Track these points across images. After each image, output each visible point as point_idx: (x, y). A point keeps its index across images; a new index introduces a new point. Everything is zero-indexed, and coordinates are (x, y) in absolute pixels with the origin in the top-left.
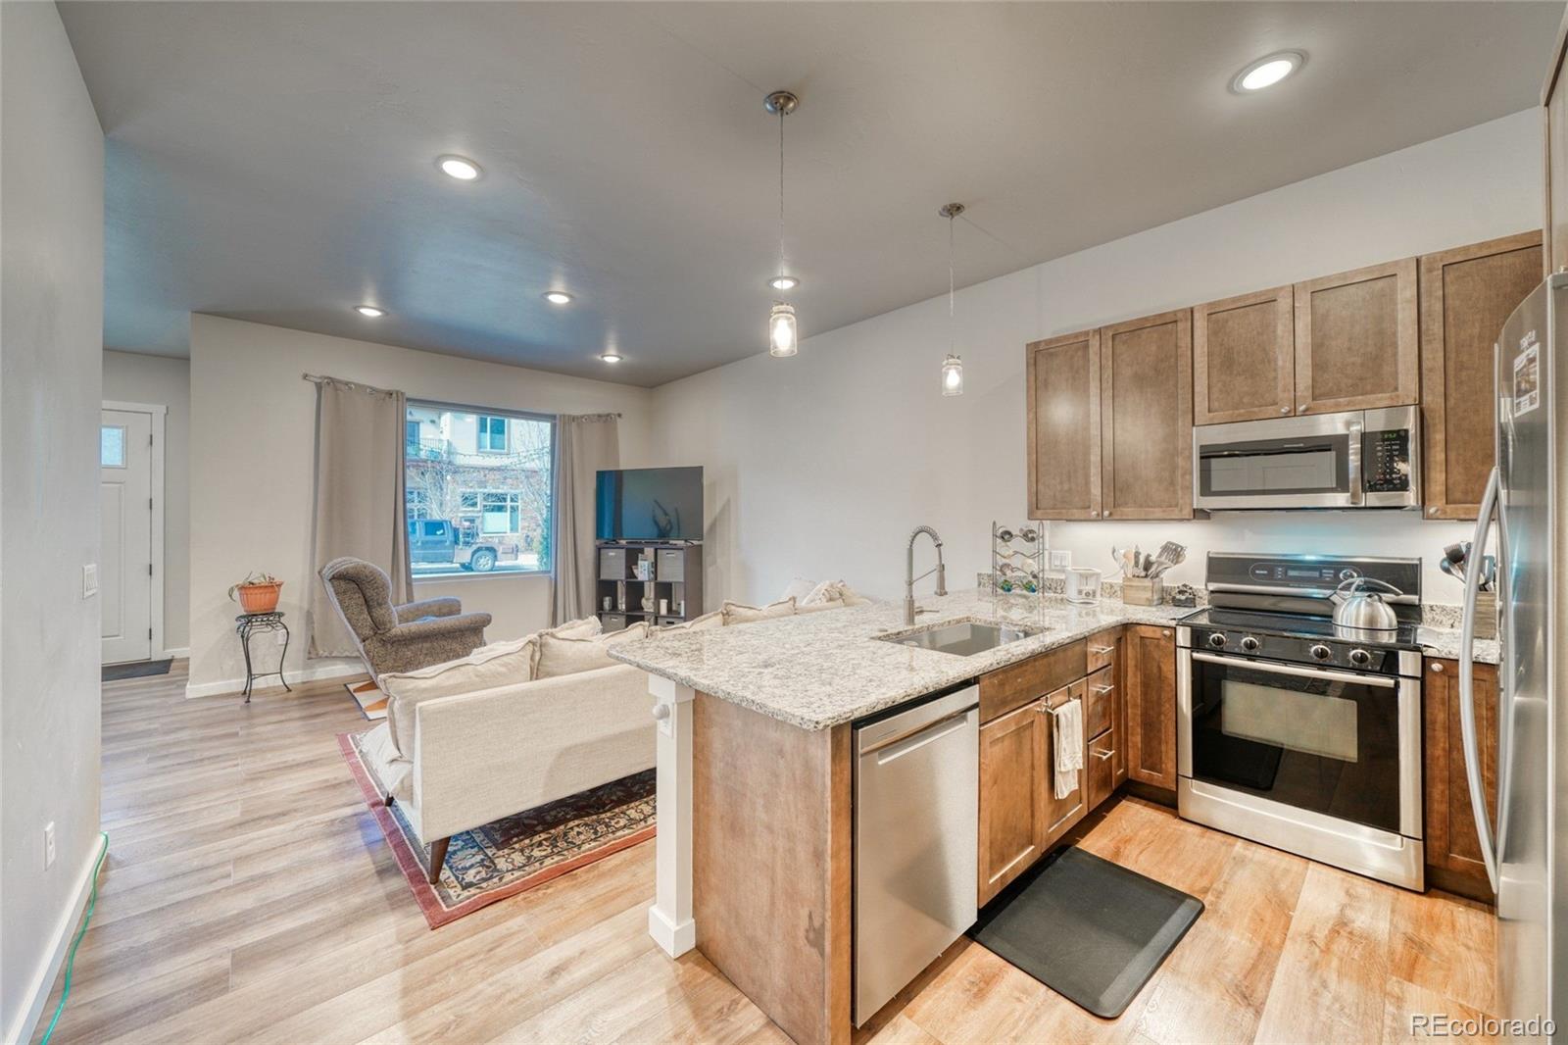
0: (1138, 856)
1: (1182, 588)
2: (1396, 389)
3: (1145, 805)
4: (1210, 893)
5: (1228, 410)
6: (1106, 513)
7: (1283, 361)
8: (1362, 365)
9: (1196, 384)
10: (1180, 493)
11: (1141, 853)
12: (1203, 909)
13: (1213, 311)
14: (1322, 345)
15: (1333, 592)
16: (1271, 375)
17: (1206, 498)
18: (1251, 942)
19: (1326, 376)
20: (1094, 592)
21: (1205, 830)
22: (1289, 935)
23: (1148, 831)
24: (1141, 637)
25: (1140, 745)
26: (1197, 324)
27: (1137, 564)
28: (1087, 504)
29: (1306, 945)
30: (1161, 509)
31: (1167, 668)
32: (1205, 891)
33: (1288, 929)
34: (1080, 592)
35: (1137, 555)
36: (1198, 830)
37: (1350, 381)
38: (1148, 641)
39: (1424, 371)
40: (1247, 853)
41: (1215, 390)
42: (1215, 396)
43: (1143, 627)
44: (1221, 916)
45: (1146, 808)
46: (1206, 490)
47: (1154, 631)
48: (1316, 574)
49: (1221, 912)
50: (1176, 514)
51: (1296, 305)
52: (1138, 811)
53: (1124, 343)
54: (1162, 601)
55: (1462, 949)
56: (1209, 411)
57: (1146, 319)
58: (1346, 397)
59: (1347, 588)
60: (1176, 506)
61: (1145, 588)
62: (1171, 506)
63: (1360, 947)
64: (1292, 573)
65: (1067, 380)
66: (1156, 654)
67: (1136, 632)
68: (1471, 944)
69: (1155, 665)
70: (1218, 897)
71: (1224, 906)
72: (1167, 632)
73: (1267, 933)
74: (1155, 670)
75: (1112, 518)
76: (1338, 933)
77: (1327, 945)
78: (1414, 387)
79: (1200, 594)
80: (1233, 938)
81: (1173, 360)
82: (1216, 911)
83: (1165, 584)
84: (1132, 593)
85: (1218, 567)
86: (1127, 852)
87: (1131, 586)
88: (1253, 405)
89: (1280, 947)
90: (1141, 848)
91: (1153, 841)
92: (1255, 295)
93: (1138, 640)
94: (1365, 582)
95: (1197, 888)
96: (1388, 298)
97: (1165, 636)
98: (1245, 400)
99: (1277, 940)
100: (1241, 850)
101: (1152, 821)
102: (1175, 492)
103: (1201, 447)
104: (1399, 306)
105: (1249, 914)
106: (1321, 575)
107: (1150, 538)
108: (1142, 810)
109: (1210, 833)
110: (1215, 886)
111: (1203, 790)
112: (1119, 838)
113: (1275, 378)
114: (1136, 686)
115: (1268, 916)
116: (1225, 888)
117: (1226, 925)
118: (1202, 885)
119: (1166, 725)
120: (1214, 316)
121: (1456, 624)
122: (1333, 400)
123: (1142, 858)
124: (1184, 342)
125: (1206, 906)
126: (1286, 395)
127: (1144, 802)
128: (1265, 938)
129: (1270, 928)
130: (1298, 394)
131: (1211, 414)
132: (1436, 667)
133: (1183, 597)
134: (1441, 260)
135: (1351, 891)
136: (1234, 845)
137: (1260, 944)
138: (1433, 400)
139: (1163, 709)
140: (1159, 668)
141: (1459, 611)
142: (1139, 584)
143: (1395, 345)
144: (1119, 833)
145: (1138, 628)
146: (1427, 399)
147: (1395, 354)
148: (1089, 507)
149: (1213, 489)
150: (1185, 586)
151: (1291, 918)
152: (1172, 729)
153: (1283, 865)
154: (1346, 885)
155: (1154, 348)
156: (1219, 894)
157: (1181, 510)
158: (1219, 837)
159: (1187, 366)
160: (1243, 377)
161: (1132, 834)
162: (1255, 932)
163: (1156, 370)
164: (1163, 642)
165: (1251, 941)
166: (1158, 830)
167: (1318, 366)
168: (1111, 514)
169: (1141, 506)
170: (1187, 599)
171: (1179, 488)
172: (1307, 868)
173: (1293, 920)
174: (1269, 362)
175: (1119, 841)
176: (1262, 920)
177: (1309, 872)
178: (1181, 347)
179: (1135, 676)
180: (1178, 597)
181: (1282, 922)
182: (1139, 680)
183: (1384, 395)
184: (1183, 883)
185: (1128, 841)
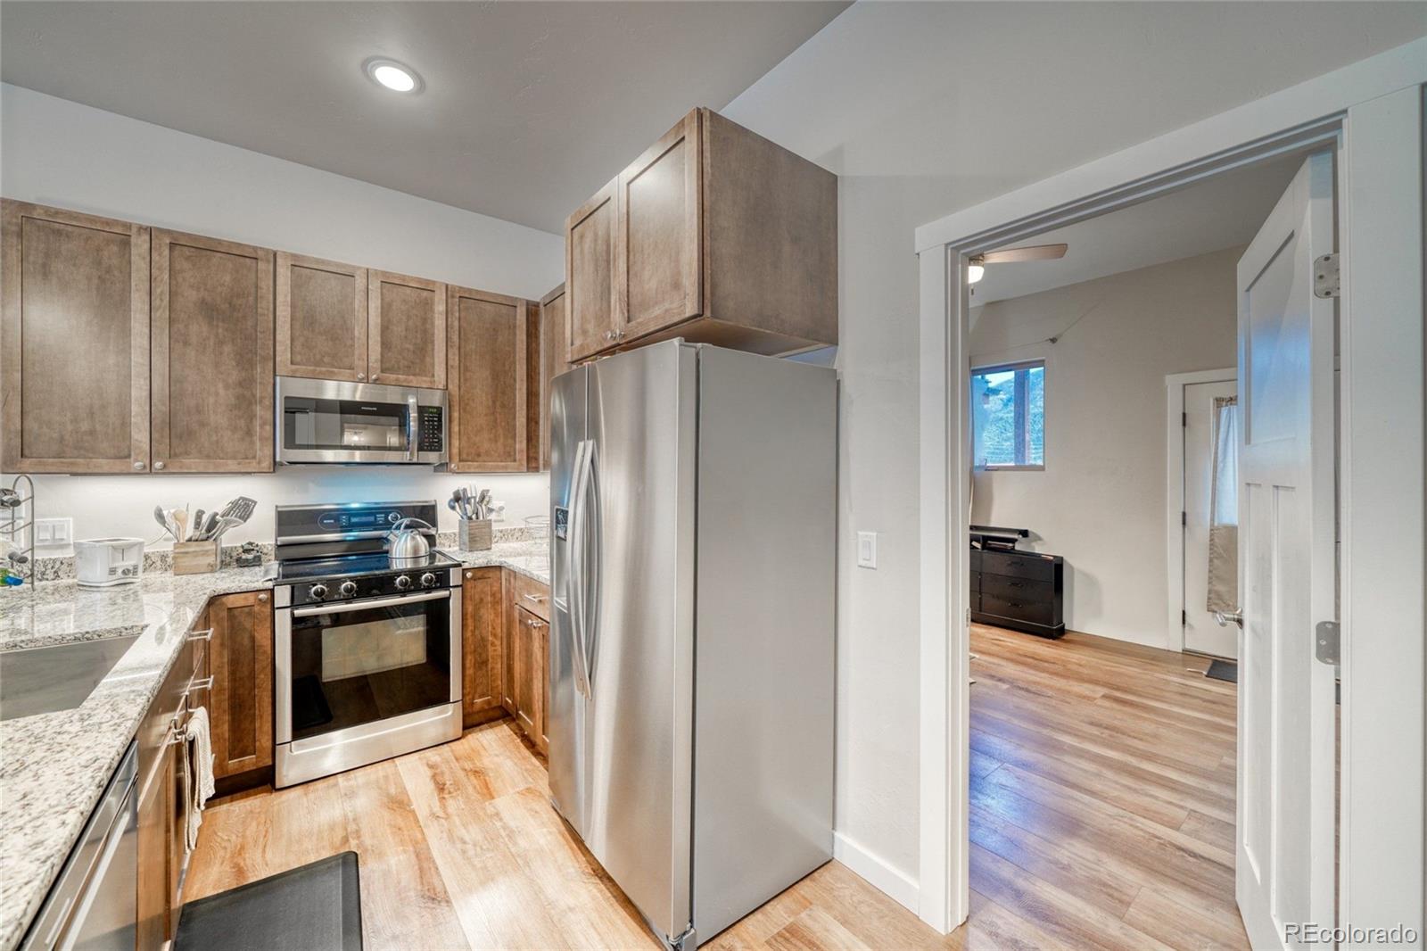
0: (263, 856)
1: (246, 547)
2: (433, 376)
3: (232, 801)
4: (351, 839)
5: (310, 366)
6: (158, 465)
7: (358, 332)
8: (414, 352)
9: (278, 332)
10: (258, 444)
11: (264, 851)
12: (356, 855)
13: (297, 264)
14: (388, 328)
15: (389, 532)
16: (349, 342)
17: (290, 451)
18: (405, 853)
19: (390, 354)
20: (136, 568)
21: (305, 786)
22: (422, 824)
23: (254, 824)
24: (229, 609)
25: (227, 735)
26: (280, 270)
27: (198, 524)
28: (126, 452)
29: (435, 823)
30: (235, 462)
31: (262, 637)
32: (346, 840)
33: (418, 821)
34: (113, 571)
35: (200, 514)
36: (299, 790)
37: (406, 363)
38: (236, 612)
39: (449, 367)
40: (352, 782)
41: (298, 343)
42: (298, 348)
43: (231, 596)
44: (373, 851)
45: (234, 803)
46: (290, 443)
47: (246, 599)
48: (371, 519)
49: (370, 847)
50: (253, 466)
51: (370, 287)
52: (228, 811)
53: (188, 258)
54: (224, 565)
55: (496, 759)
56: (292, 363)
57: (220, 242)
58: (403, 374)
59: (398, 528)
60: (254, 457)
61: (205, 553)
62: (247, 458)
63: (459, 798)
64: (354, 520)
65: (89, 279)
66: (248, 624)
67: (223, 604)
68: (497, 752)
69: (246, 636)
70: (359, 837)
71: (368, 841)
72: (263, 596)
73: (409, 836)
74: (246, 642)
75: (165, 472)
76: (444, 798)
77: (444, 812)
78: (443, 376)
79: (265, 551)
80: (393, 861)
81: (251, 298)
82: (366, 850)
83: (224, 546)
84: (186, 562)
85: (287, 520)
86: (249, 862)
87: (187, 553)
88: (333, 366)
89: (424, 839)
90: (261, 846)
91: (267, 831)
92: (338, 265)
93: (225, 613)
94: (411, 521)
95: (338, 843)
96: (427, 305)
97: (260, 600)
98: (326, 359)
99: (419, 836)
100: (345, 783)
101: (251, 812)
102: (252, 443)
103: (286, 398)
104: (436, 315)
105: (389, 831)
106: (375, 519)
107: (214, 494)
108: (232, 808)
109: (312, 786)
110: (349, 830)
111: (303, 746)
112: (228, 856)
113: (352, 346)
114: (222, 667)
115: (400, 822)
116: (357, 825)
117: (380, 855)
118: (340, 837)
119: (261, 698)
120: (296, 268)
121: (452, 545)
122: (395, 376)
123: (269, 855)
124: (266, 284)
125: (358, 852)
126: (361, 363)
127: (228, 798)
128: (411, 840)
129: (409, 831)
130: (370, 364)
131: (294, 367)
132: (469, 575)
133: (250, 556)
134: (459, 292)
135: (430, 763)
136: (336, 785)
137: (411, 849)
138: (453, 388)
139: (257, 681)
140: (253, 639)
141: (453, 536)
142: (198, 549)
143: (433, 342)
144: (225, 848)
145: (224, 599)
146: (450, 387)
147: (433, 350)
148: (129, 456)
149: (297, 442)
150: (251, 544)
151: (414, 811)
152: (267, 700)
153: (381, 774)
154: (425, 761)
155: (228, 278)
156: (358, 834)
157: (259, 463)
158: (320, 785)
159: (268, 309)
160: (324, 337)
161: (240, 840)
162: (402, 842)
163: (230, 304)
164: (257, 608)
165: (405, 851)
166: (263, 816)
167: (385, 345)
168: (165, 466)
169: (208, 457)
170: (255, 557)
171: (256, 439)
172: (396, 766)
173: (416, 810)
174: (347, 329)
175: (232, 857)
176: (399, 829)
177: (400, 768)
178: (261, 288)
179: (221, 655)
180: (244, 556)
181: (412, 818)
182: (226, 660)
183: (424, 378)
184: (324, 848)
185: (241, 850)
